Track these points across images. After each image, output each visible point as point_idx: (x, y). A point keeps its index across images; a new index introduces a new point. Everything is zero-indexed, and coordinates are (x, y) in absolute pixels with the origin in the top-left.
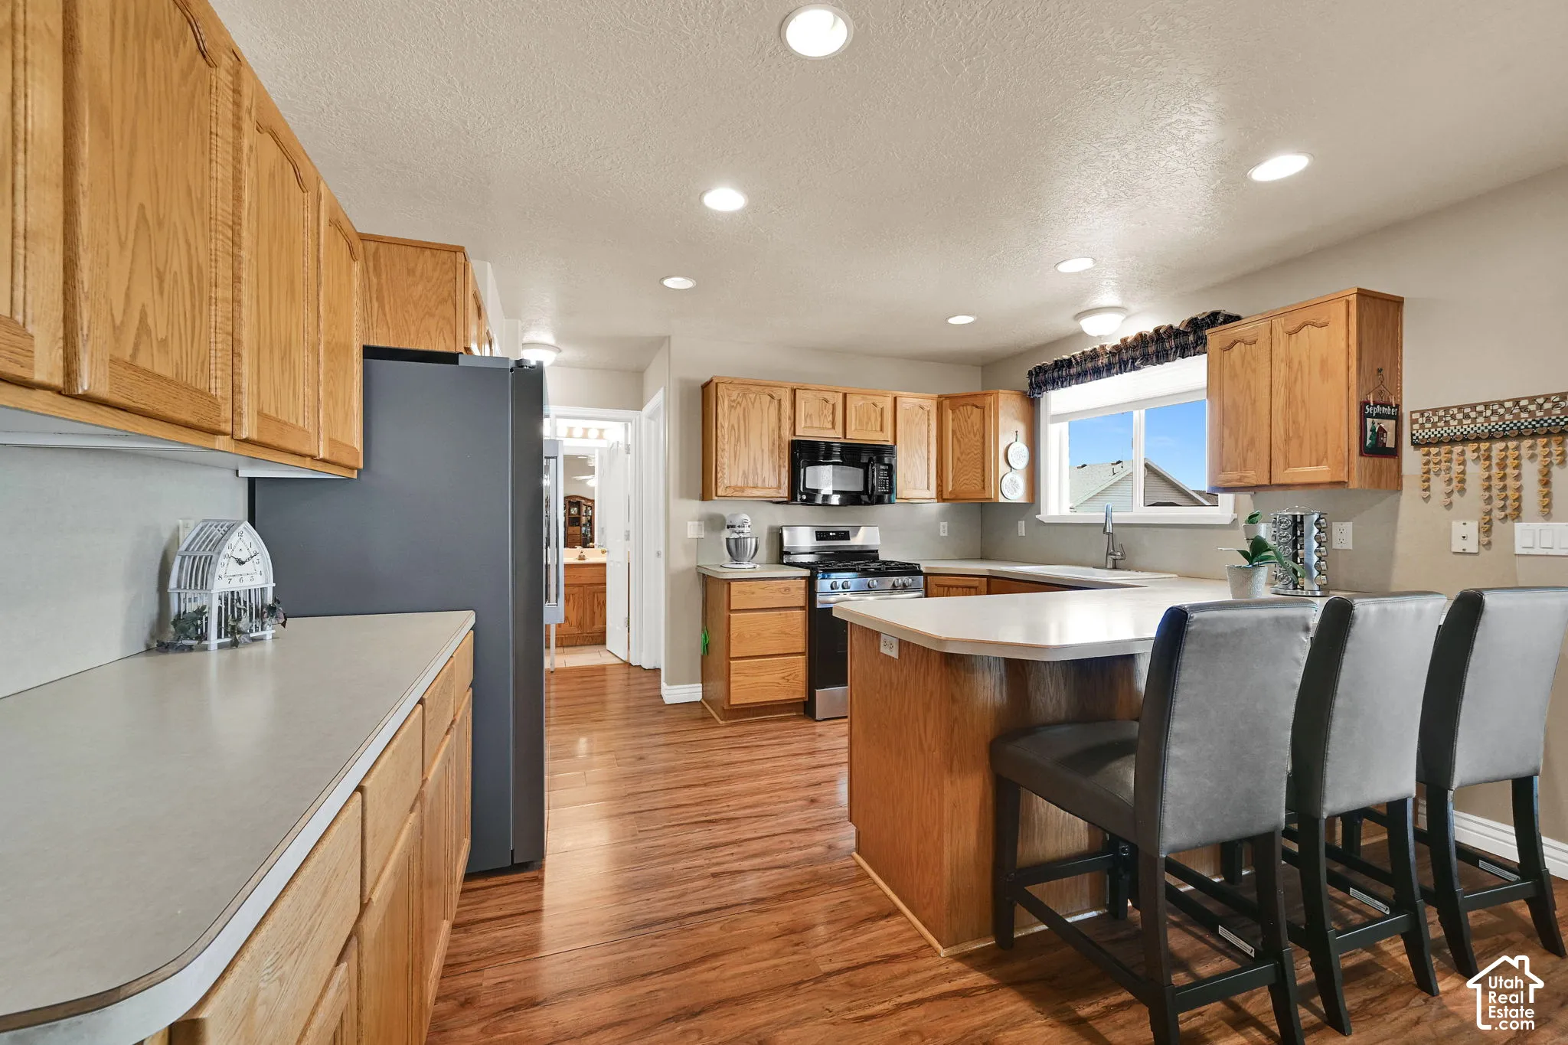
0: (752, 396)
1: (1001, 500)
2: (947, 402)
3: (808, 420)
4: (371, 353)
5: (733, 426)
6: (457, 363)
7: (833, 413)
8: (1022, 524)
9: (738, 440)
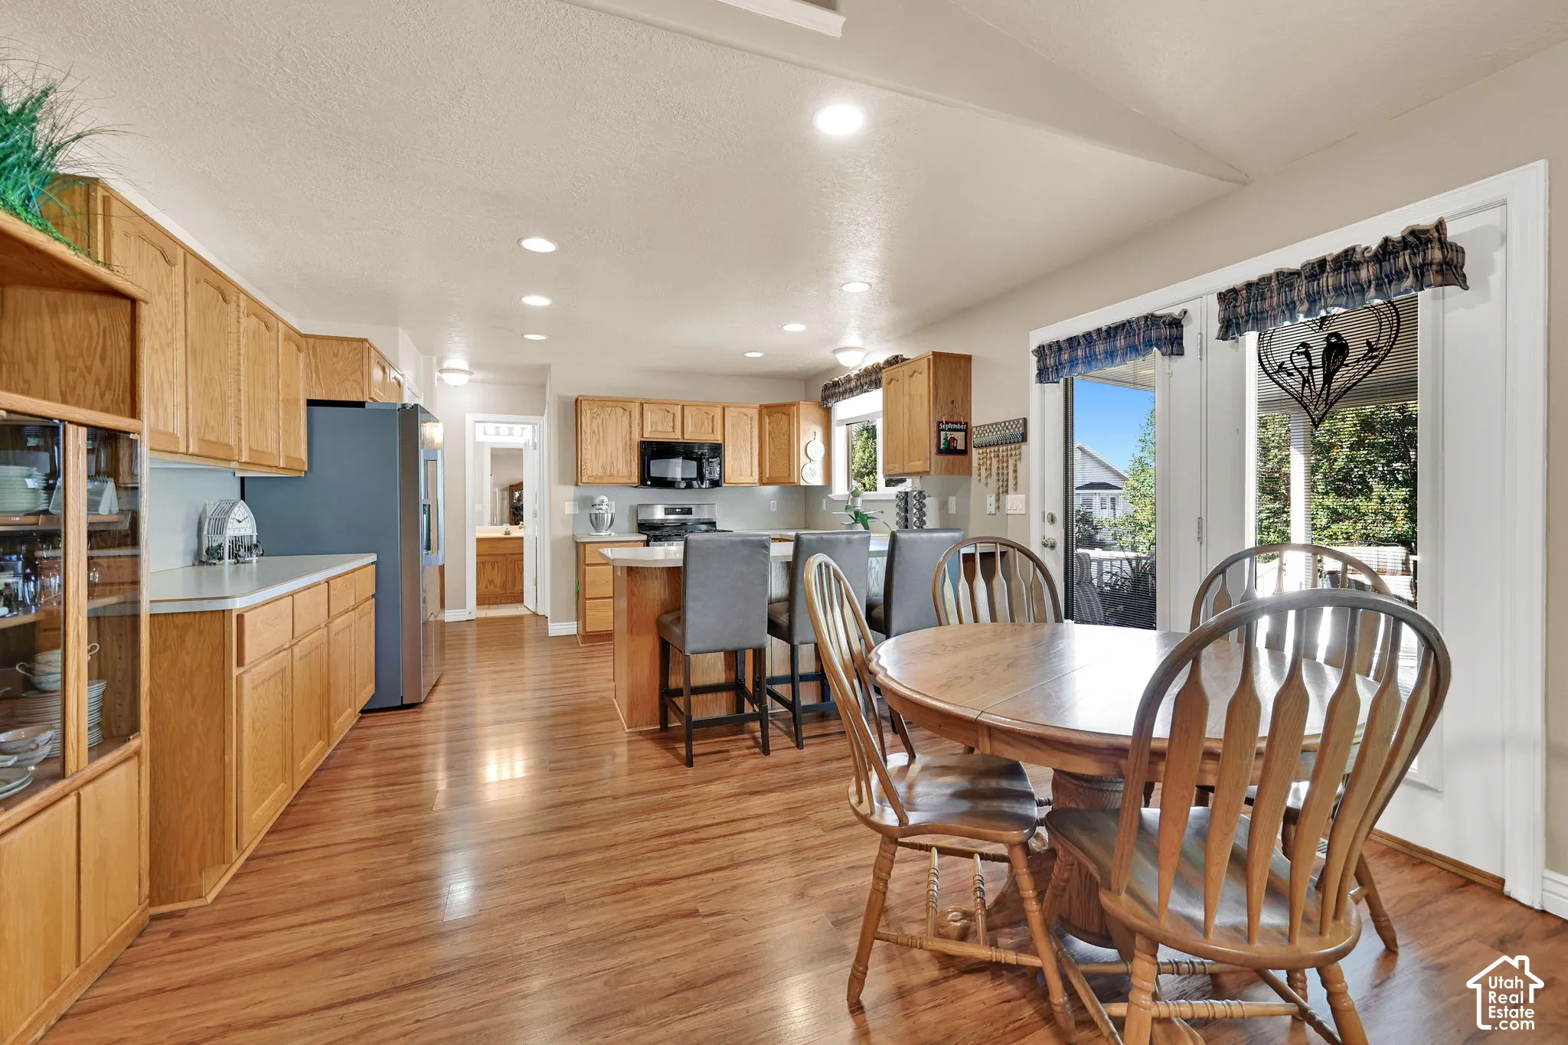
0: (609, 409)
1: (802, 483)
2: (764, 411)
3: (654, 426)
4: (311, 403)
5: (594, 432)
6: (364, 407)
7: (674, 420)
8: (824, 501)
9: (598, 441)
